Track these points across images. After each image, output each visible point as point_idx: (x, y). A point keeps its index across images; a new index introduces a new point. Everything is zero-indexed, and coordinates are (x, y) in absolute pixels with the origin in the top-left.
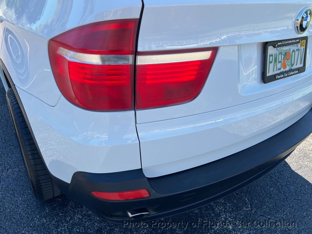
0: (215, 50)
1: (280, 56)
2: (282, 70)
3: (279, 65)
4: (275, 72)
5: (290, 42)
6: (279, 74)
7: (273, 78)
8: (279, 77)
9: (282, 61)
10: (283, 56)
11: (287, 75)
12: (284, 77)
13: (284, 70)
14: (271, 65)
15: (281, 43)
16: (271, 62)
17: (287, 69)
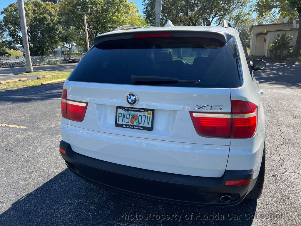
0: (87, 103)
1: (128, 116)
2: (130, 123)
3: (127, 120)
4: (124, 123)
5: (135, 109)
6: (126, 125)
7: (121, 126)
8: (125, 126)
9: (130, 119)
10: (131, 117)
11: (132, 127)
12: (130, 128)
13: (132, 124)
14: (121, 119)
15: (128, 109)
16: (121, 117)
17: (135, 124)
